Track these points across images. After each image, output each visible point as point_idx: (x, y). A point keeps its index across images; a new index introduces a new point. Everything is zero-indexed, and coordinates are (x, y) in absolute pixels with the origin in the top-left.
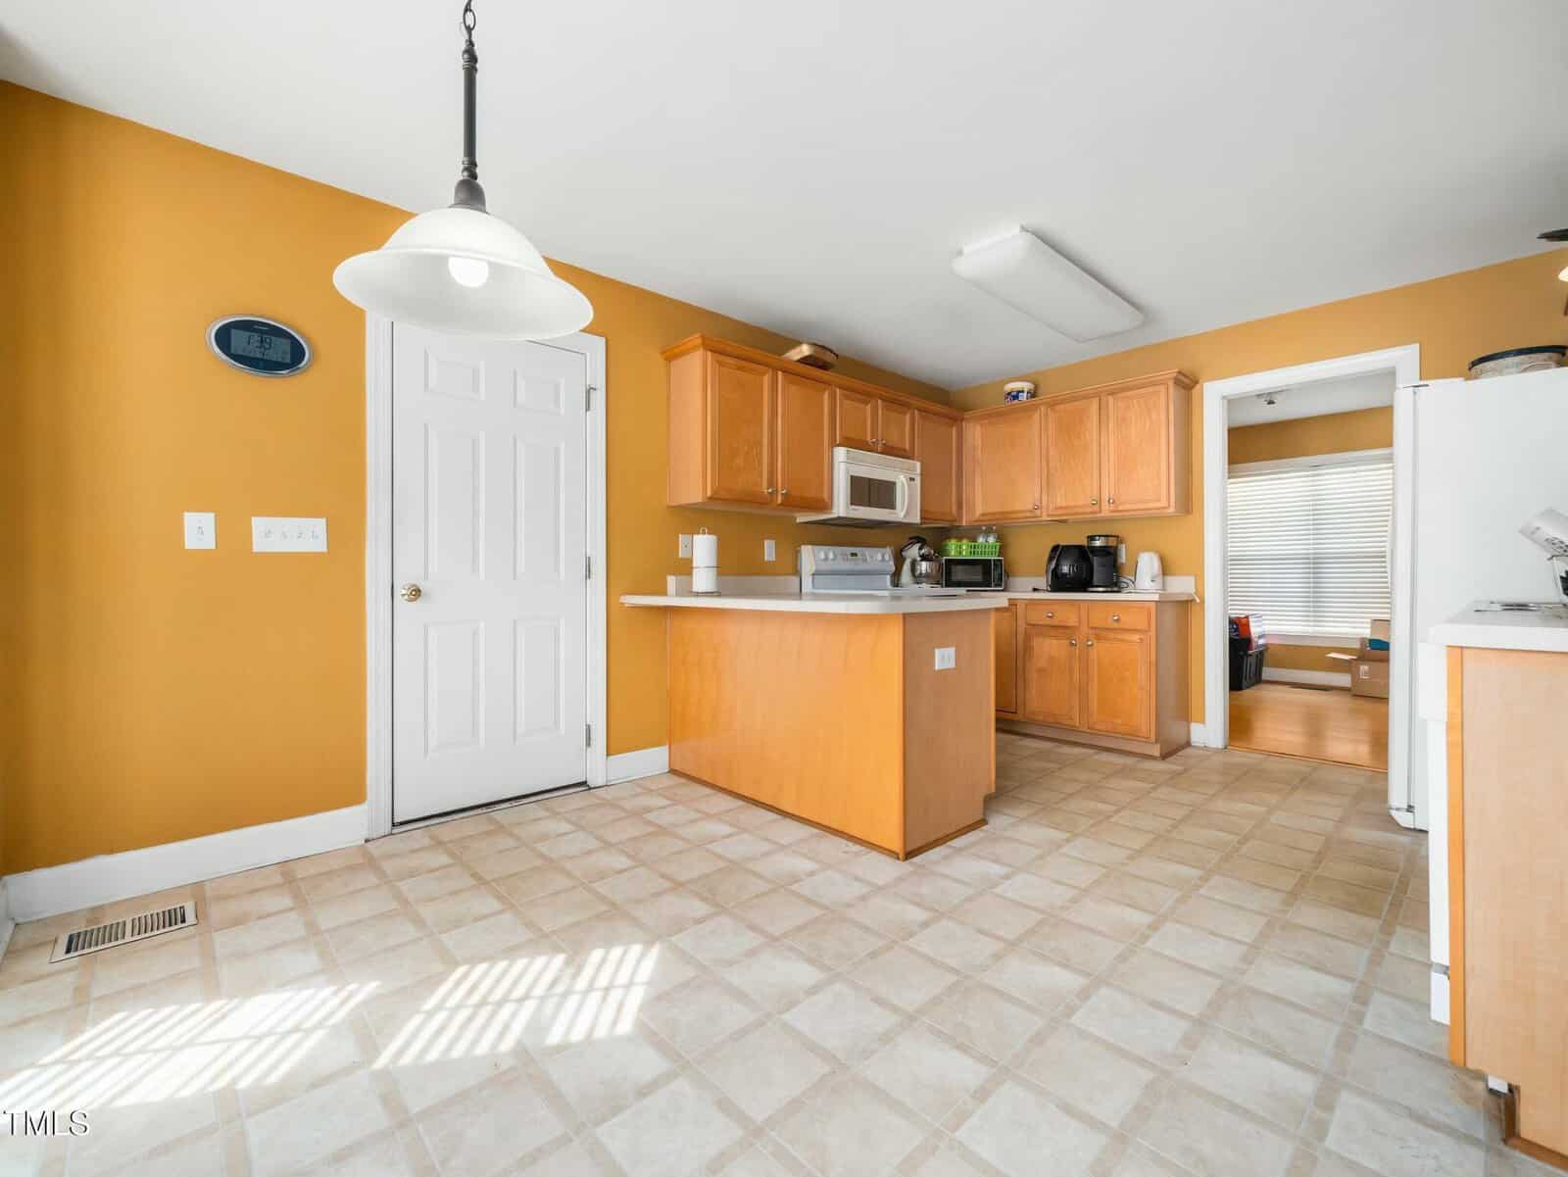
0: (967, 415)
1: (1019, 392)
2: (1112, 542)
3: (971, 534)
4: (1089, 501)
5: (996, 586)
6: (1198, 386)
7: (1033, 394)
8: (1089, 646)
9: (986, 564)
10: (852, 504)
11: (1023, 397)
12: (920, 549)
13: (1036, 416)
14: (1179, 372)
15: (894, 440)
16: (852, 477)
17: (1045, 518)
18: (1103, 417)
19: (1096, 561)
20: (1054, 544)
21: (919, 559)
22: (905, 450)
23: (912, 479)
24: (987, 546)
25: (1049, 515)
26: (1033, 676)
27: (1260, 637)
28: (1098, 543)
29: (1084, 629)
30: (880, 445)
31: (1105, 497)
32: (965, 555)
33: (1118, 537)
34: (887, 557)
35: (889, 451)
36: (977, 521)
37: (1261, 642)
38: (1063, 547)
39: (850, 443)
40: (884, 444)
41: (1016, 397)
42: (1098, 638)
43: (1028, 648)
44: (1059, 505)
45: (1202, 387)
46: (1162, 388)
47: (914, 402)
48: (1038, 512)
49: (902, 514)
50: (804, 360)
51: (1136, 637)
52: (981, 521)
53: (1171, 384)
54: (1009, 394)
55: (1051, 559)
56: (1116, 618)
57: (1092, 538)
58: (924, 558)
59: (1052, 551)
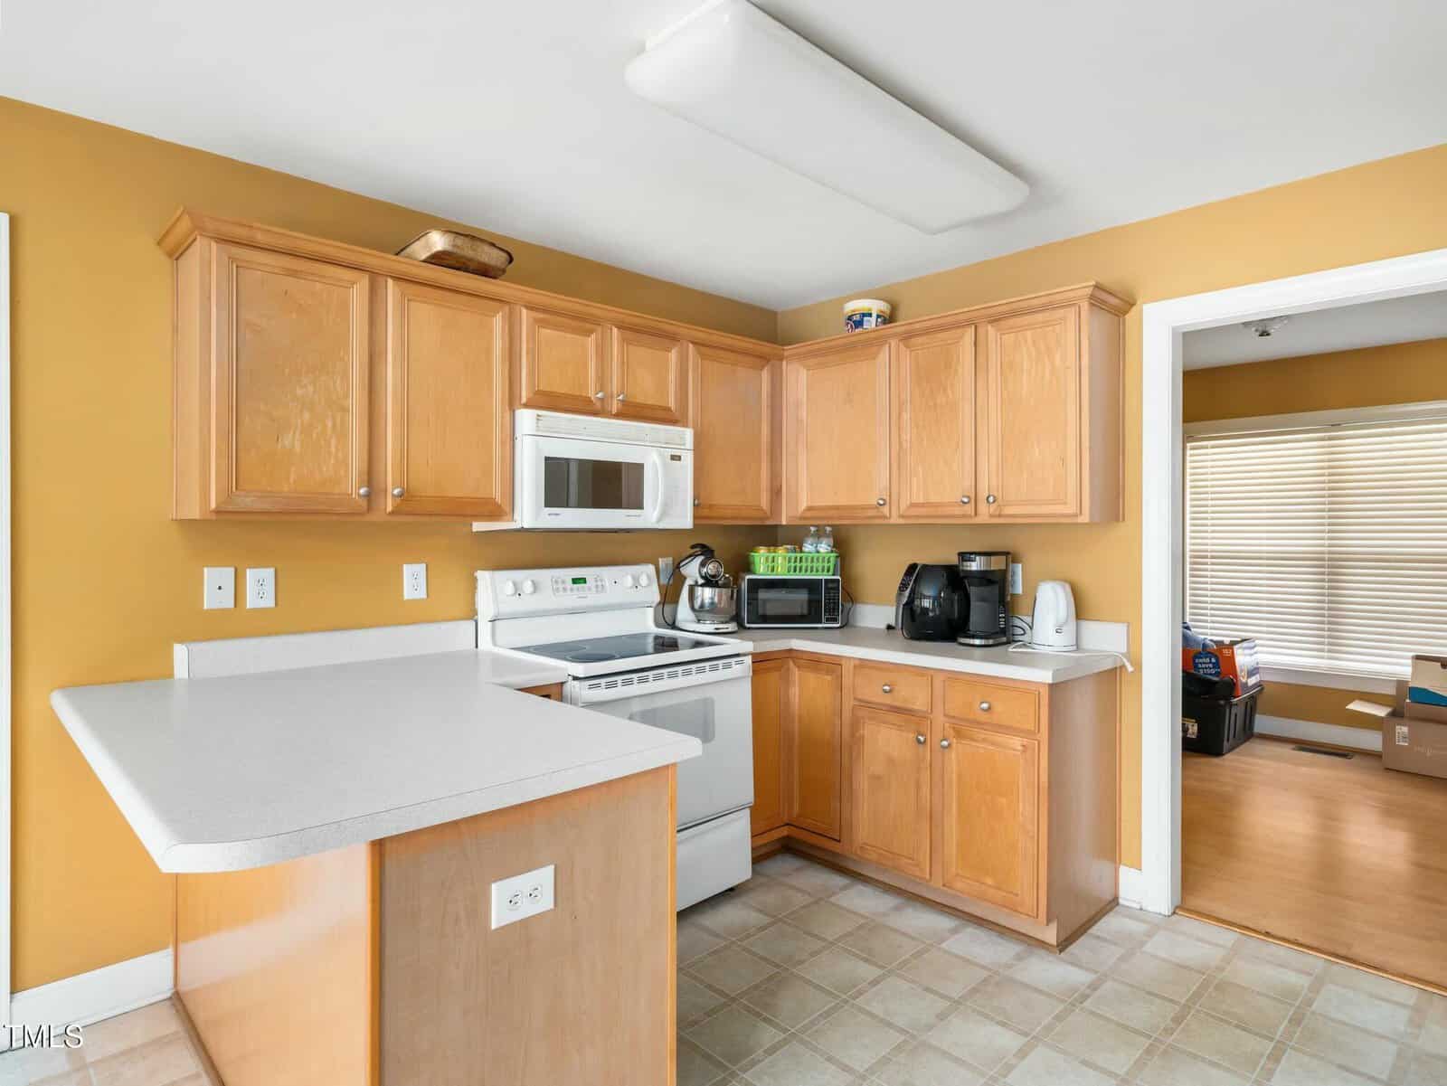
0: (789, 350)
1: (864, 315)
2: (997, 564)
3: (791, 537)
4: (957, 496)
5: (828, 620)
6: (1134, 309)
7: (888, 319)
8: (944, 747)
9: (811, 586)
10: (547, 505)
11: (870, 323)
12: (703, 564)
13: (884, 356)
14: (1097, 287)
15: (645, 392)
16: (547, 459)
17: (895, 520)
18: (981, 359)
19: (974, 591)
20: (912, 562)
21: (701, 581)
22: (669, 409)
23: (675, 458)
24: (817, 559)
25: (902, 516)
26: (862, 783)
27: (1251, 673)
28: (975, 566)
29: (939, 719)
30: (615, 402)
31: (983, 494)
32: (781, 573)
33: (1007, 554)
34: (644, 581)
35: (633, 411)
36: (802, 518)
37: (1252, 681)
38: (925, 567)
39: (548, 401)
40: (622, 401)
41: (859, 324)
42: (959, 734)
43: (857, 740)
44: (915, 500)
45: (1141, 311)
46: (1071, 314)
47: (683, 329)
48: (886, 510)
49: (655, 515)
50: (438, 259)
51: (1016, 742)
52: (805, 518)
53: (1085, 305)
54: (850, 318)
55: (903, 587)
56: (985, 706)
57: (964, 556)
58: (710, 582)
59: (906, 574)
